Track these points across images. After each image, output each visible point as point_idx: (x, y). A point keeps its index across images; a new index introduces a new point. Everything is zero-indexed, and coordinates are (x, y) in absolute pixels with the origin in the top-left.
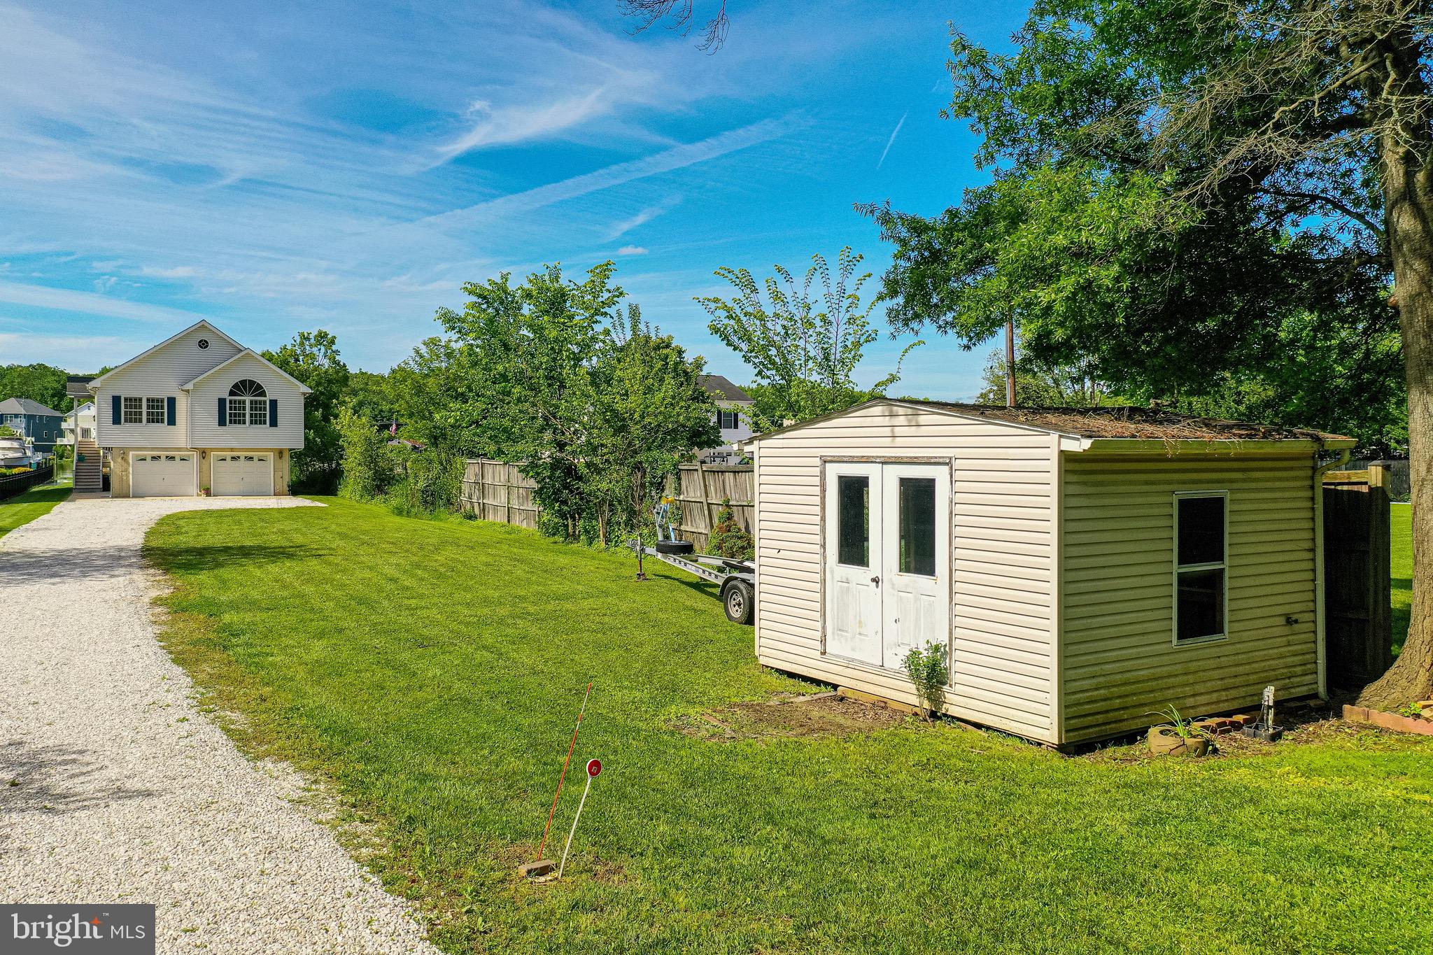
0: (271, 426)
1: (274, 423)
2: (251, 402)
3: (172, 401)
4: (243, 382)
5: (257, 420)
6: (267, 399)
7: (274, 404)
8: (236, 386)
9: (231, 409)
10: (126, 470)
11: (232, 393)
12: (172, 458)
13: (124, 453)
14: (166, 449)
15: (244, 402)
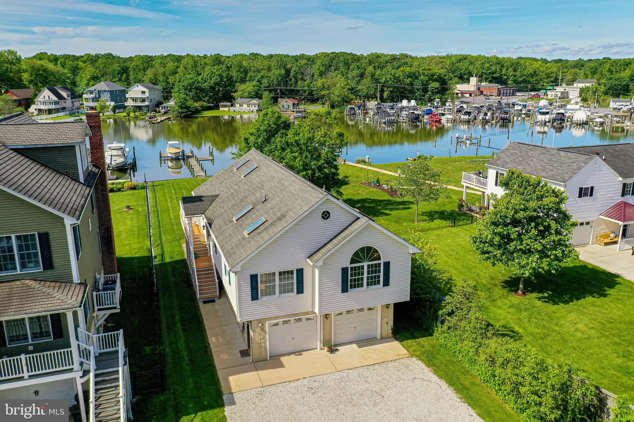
0: (384, 285)
1: (386, 283)
2: (368, 266)
3: (300, 272)
4: (362, 249)
5: (373, 281)
6: (382, 262)
7: (387, 265)
8: (356, 254)
9: (351, 276)
10: (264, 338)
11: (353, 261)
12: (300, 320)
13: (262, 322)
14: (296, 315)
15: (363, 267)
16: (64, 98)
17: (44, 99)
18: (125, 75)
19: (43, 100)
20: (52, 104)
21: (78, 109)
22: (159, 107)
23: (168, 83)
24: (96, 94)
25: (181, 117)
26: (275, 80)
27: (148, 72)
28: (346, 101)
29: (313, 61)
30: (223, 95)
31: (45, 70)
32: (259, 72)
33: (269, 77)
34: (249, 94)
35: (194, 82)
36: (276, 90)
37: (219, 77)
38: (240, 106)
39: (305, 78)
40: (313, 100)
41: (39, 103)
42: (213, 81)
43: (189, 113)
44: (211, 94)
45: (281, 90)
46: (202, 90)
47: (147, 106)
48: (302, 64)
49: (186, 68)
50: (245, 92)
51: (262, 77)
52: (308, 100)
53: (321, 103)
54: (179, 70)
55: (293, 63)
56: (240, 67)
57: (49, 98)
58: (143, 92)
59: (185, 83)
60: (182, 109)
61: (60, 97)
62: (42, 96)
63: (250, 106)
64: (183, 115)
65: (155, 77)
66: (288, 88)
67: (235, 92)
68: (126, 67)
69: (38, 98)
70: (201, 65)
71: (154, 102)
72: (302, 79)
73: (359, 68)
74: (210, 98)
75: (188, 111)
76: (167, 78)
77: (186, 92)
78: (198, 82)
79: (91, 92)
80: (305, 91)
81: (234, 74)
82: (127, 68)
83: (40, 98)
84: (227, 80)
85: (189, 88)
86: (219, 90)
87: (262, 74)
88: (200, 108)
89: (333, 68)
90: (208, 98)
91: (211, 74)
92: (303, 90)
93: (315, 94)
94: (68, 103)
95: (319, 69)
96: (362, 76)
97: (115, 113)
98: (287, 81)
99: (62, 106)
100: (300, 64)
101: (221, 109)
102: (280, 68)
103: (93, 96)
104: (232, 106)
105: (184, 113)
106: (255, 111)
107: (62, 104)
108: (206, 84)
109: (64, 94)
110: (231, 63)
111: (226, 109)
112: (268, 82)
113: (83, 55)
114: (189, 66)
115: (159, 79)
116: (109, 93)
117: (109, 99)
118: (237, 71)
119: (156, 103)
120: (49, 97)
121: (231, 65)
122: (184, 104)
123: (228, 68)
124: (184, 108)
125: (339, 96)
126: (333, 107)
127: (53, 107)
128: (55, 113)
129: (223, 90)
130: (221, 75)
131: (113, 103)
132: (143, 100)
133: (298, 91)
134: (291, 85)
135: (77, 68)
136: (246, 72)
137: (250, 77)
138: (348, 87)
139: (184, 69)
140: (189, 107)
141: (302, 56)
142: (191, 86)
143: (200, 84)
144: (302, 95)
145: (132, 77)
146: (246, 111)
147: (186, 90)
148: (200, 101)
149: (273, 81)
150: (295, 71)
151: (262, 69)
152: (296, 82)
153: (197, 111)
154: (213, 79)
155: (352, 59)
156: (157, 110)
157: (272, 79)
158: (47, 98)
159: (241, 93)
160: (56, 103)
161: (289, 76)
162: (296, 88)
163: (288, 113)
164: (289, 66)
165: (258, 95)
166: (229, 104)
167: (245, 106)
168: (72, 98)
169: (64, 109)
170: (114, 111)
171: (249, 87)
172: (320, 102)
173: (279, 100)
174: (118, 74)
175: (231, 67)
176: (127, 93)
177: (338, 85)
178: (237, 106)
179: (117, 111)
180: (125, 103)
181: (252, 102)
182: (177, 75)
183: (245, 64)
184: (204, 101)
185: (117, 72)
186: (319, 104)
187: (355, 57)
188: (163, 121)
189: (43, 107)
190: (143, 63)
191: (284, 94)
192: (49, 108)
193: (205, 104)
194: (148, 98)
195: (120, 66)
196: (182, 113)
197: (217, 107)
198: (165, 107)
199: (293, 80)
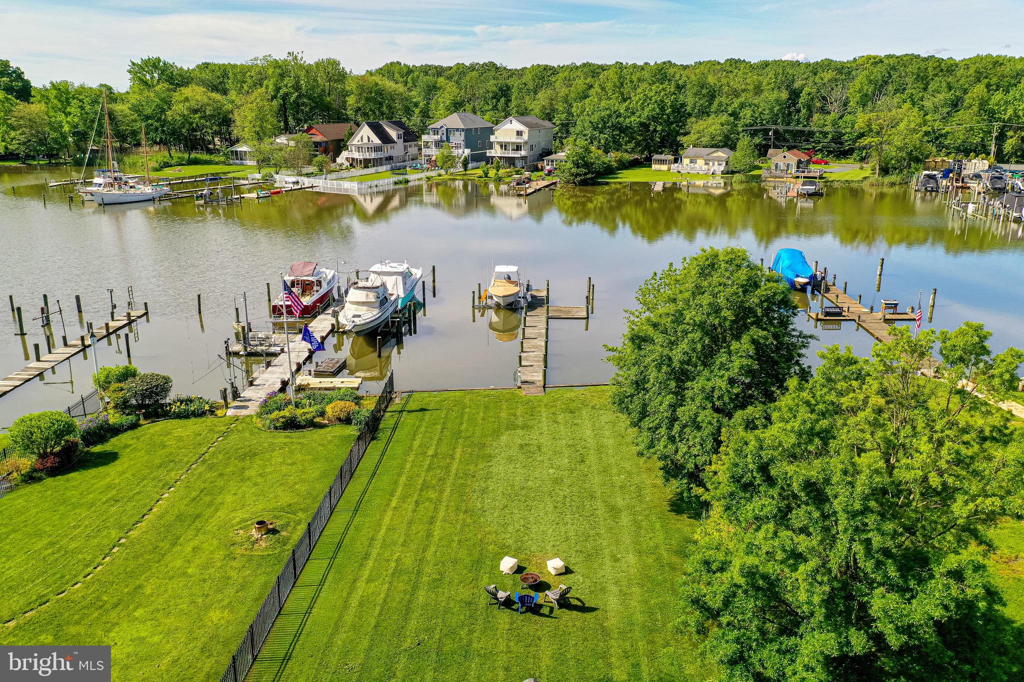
16: (393, 141)
17: (362, 141)
18: (503, 100)
19: (360, 143)
20: (372, 151)
21: (413, 160)
22: (543, 160)
23: (570, 114)
24: (443, 134)
25: (574, 183)
26: (767, 112)
27: (540, 95)
28: (916, 159)
29: (850, 73)
30: (663, 139)
31: (380, 93)
32: (737, 96)
33: (755, 106)
34: (713, 138)
35: (610, 116)
36: (766, 132)
37: (659, 105)
38: (691, 162)
39: (829, 107)
40: (843, 154)
41: (353, 148)
42: (646, 113)
43: (590, 176)
44: (640, 138)
45: (776, 132)
46: (623, 130)
47: (523, 158)
48: (826, 80)
49: (603, 89)
50: (704, 136)
51: (742, 106)
52: (830, 152)
53: (858, 158)
54: (592, 92)
55: (806, 79)
56: (702, 88)
57: (369, 141)
58: (519, 133)
59: (595, 118)
60: (578, 167)
61: (385, 138)
62: (358, 137)
63: (711, 163)
64: (578, 179)
65: (551, 104)
66: (791, 128)
67: (685, 134)
68: (507, 86)
69: (353, 140)
70: (632, 82)
71: (538, 151)
72: (823, 111)
73: (950, 88)
74: (638, 144)
75: (589, 173)
76: (571, 106)
77: (595, 133)
78: (619, 116)
79: (436, 131)
80: (825, 134)
81: (689, 100)
82: (509, 88)
83: (356, 141)
84: (673, 112)
85: (600, 126)
86: (655, 131)
87: (742, 99)
88: (615, 164)
89: (890, 88)
90: (632, 145)
91: (645, 101)
92: (821, 132)
93: (847, 141)
94: (397, 149)
95: (860, 91)
96: (956, 105)
97: (466, 170)
98: (790, 114)
99: (387, 155)
100: (822, 79)
101: (655, 167)
102: (779, 88)
103: (437, 137)
104: (676, 161)
105: (580, 175)
106: (719, 173)
107: (389, 150)
108: (632, 119)
109: (393, 133)
110: (686, 79)
111: (664, 167)
112: (752, 116)
113: (452, 65)
114: (609, 86)
115: (556, 107)
116: (463, 133)
117: (463, 143)
118: (696, 94)
119: (541, 152)
120: (369, 138)
121: (685, 82)
122: (583, 158)
123: (679, 88)
124: (583, 166)
125: (900, 149)
126: (885, 171)
127: (373, 155)
128: (374, 166)
129: (663, 130)
130: (662, 101)
131: (467, 152)
132: (518, 148)
133: (811, 134)
134: (798, 122)
135: (434, 87)
136: (712, 97)
137: (718, 106)
138: (924, 129)
139: (599, 91)
140: (592, 164)
141: (827, 64)
142: (605, 123)
143: (621, 119)
144: (819, 142)
145: (513, 104)
146: (701, 173)
147: (595, 129)
148: (618, 151)
149: (761, 113)
150: (809, 94)
151: (743, 91)
152: (809, 117)
153: (609, 171)
154: (647, 110)
155: (935, 68)
156: (539, 166)
157: (760, 110)
158: (365, 140)
159: (696, 136)
160: (377, 149)
161: (794, 104)
162: (807, 129)
163: (785, 179)
164: (797, 85)
165: (728, 143)
166: (671, 157)
167: (700, 162)
168: (405, 141)
169: (390, 158)
170: (465, 165)
171: (713, 125)
172: (855, 155)
173: (771, 151)
174: (493, 98)
175: (684, 86)
176: (493, 134)
177: (902, 126)
178: (686, 161)
179: (470, 166)
180: (488, 151)
181: (715, 155)
182: (587, 101)
183: (711, 80)
184: (626, 151)
185: (491, 95)
186: (851, 161)
187: (943, 65)
188: (540, 190)
189: (357, 155)
190: (534, 80)
191: (781, 141)
192: (365, 157)
193: (627, 157)
194: (526, 143)
195: (496, 85)
196: (577, 175)
197: (646, 162)
198: (552, 161)
199: (804, 111)
